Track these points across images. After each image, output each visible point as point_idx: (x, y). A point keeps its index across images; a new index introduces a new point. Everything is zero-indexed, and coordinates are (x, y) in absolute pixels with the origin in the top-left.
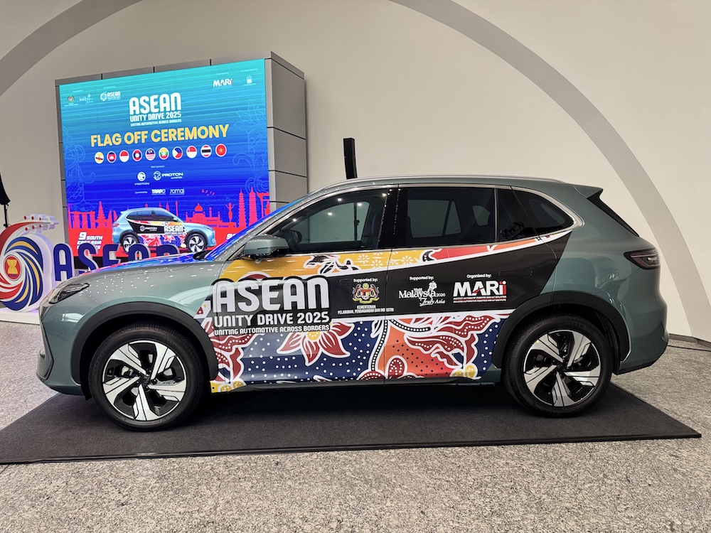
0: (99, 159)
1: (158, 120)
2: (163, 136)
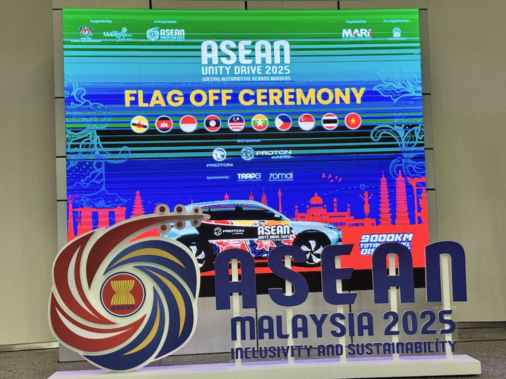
0: (139, 125)
1: (250, 75)
2: (260, 97)
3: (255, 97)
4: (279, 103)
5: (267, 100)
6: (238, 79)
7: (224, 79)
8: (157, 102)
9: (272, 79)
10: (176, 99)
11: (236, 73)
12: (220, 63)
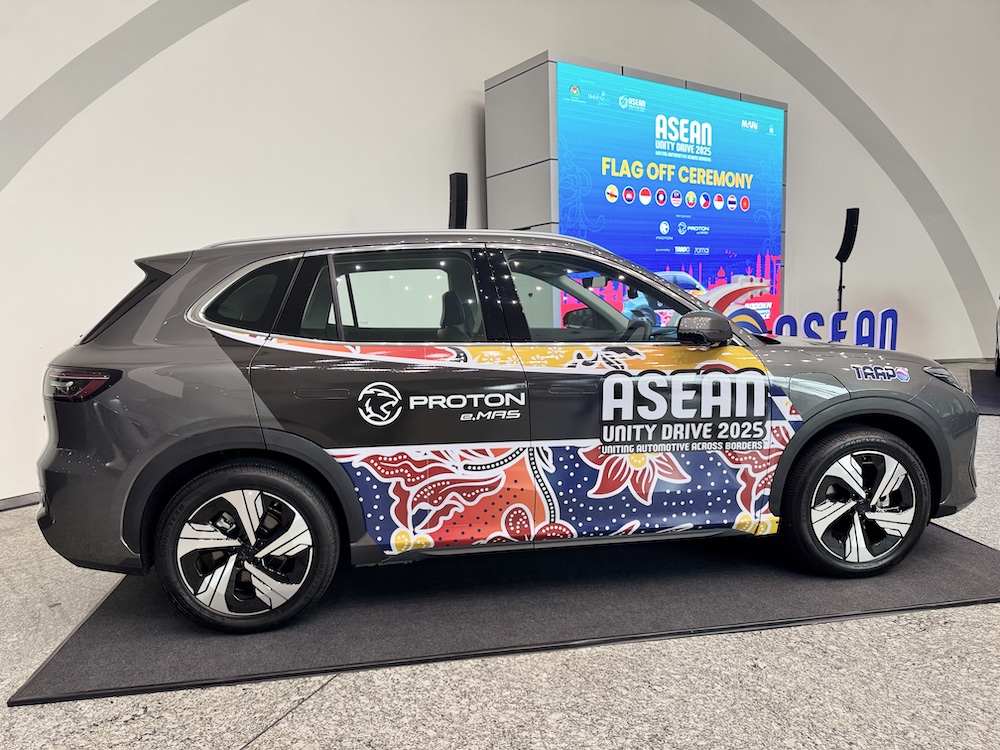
0: (612, 195)
1: (687, 153)
2: (692, 175)
3: (688, 175)
4: (704, 183)
5: (696, 179)
6: (679, 156)
7: (670, 155)
8: (625, 173)
9: (701, 159)
10: (638, 170)
11: (678, 150)
12: (668, 139)
